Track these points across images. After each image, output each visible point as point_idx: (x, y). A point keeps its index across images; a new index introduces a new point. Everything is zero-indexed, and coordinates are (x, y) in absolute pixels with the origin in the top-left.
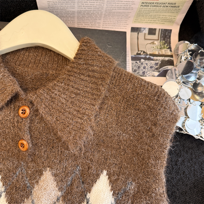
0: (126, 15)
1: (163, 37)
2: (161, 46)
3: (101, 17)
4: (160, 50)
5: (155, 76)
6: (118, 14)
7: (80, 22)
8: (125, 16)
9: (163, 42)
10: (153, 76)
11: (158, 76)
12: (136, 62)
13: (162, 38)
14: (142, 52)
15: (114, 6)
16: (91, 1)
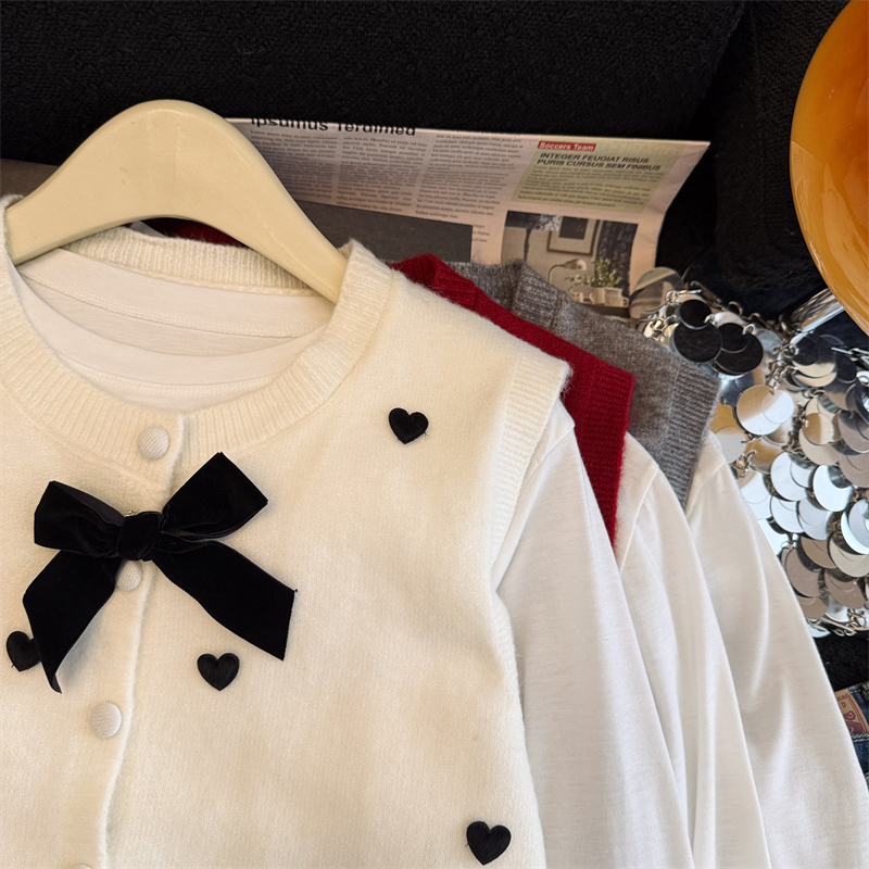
0: (492, 181)
1: (607, 246)
2: (597, 276)
4: (592, 291)
9: (604, 263)
13: (604, 250)
15: (455, 159)
16: (384, 143)
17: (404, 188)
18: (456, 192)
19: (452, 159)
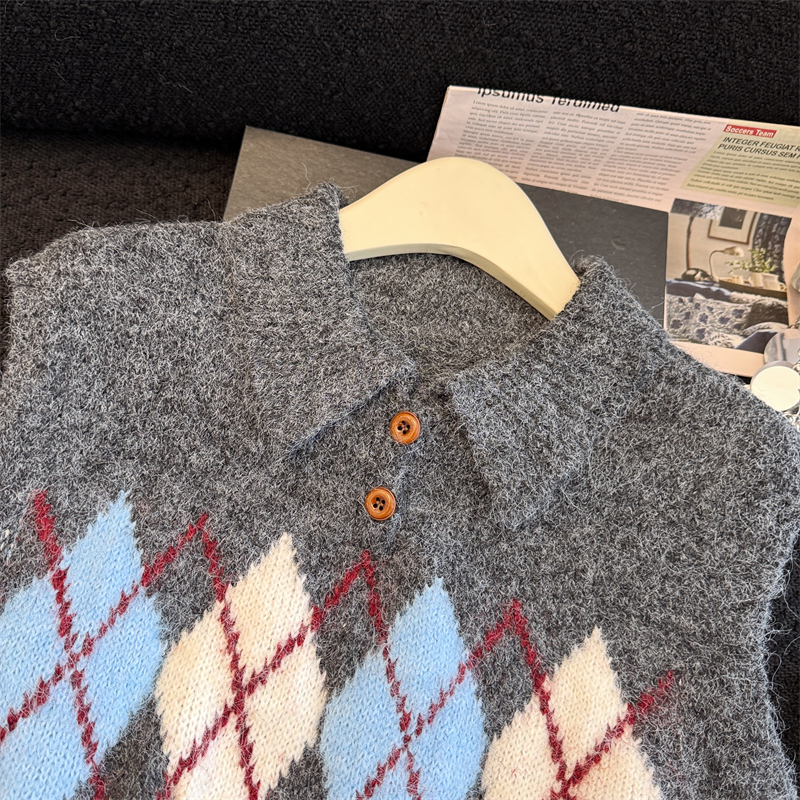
0: (670, 166)
1: (762, 237)
2: (754, 263)
3: (598, 161)
4: (751, 275)
5: (732, 348)
6: (648, 161)
7: (535, 167)
8: (666, 167)
9: (760, 252)
10: (728, 347)
11: (742, 347)
12: (681, 301)
13: (760, 240)
14: (700, 273)
15: (646, 139)
16: (587, 120)
17: (585, 172)
18: (632, 176)
19: (643, 139)
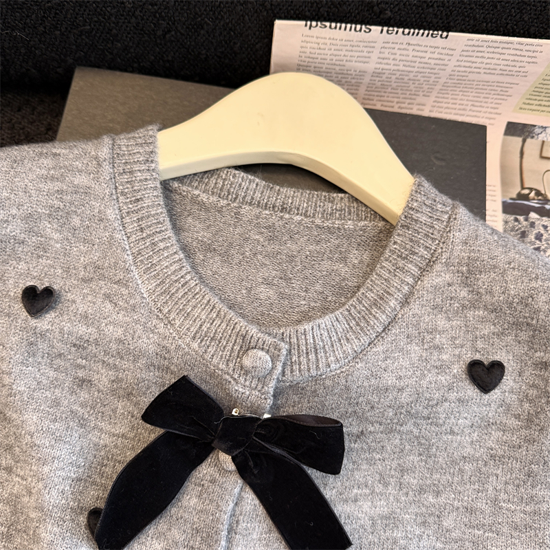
0: (502, 91)
3: (431, 88)
6: (480, 87)
7: (371, 97)
8: (498, 92)
12: (516, 220)
14: (533, 192)
15: (477, 65)
16: (417, 48)
17: (420, 99)
18: (465, 102)
19: (474, 65)
